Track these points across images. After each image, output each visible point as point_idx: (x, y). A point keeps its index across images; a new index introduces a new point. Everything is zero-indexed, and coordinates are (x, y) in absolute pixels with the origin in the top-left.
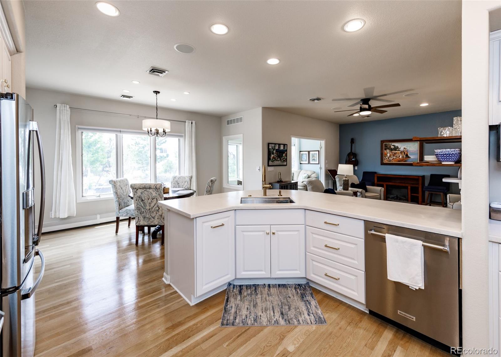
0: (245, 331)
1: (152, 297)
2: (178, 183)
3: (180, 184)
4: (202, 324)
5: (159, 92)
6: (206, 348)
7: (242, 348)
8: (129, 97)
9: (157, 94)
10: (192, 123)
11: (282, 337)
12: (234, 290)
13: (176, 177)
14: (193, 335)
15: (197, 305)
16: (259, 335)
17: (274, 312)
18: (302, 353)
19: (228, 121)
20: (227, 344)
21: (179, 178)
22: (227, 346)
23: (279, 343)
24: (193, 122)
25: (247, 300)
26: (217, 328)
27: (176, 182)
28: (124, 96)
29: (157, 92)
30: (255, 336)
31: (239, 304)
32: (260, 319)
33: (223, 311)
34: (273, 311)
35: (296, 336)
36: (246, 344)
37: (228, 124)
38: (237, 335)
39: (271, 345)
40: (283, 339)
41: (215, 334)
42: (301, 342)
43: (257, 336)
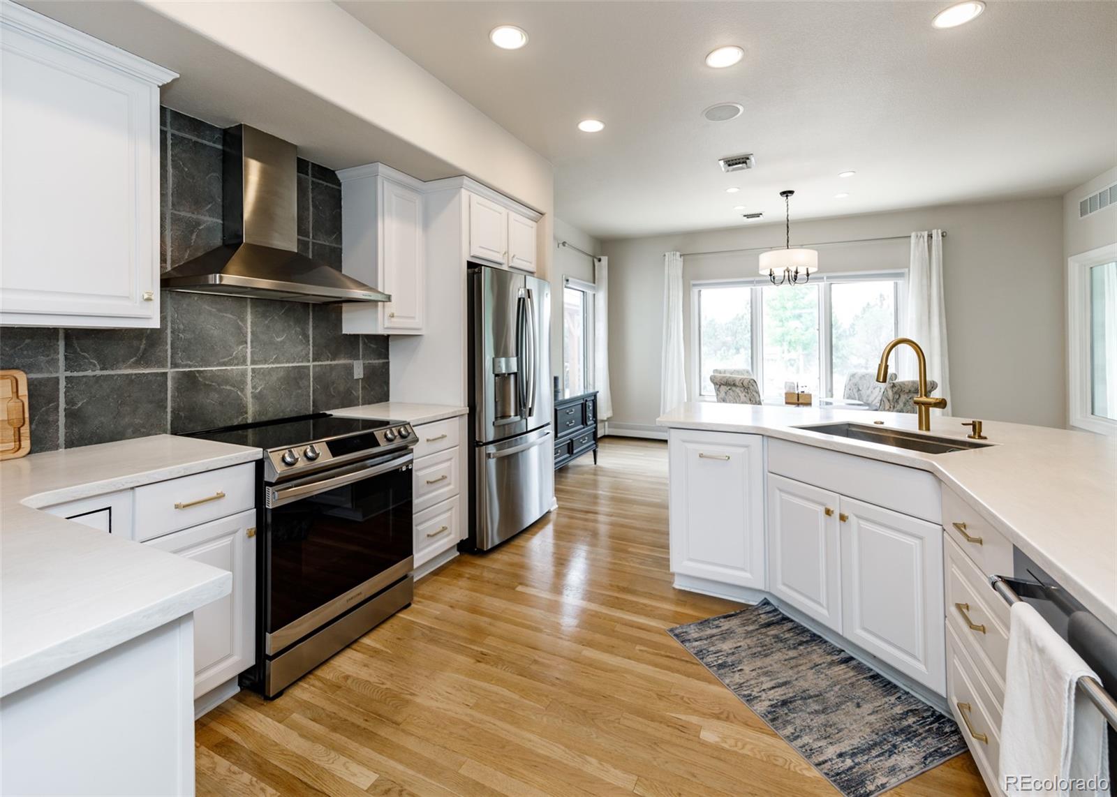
0: (687, 661)
1: (651, 550)
2: (859, 390)
3: (863, 392)
4: (651, 610)
5: (792, 192)
6: (619, 630)
7: (650, 667)
8: (758, 215)
9: (787, 196)
10: (930, 236)
11: (723, 716)
12: (762, 616)
13: (856, 376)
14: (628, 611)
15: (680, 591)
16: (696, 681)
17: (773, 688)
18: (714, 758)
19: (1083, 204)
20: (643, 648)
21: (861, 378)
22: (640, 650)
23: (703, 715)
24: (934, 232)
25: (758, 640)
26: (661, 629)
27: (853, 387)
28: (748, 216)
29: (787, 193)
30: (689, 677)
31: (735, 633)
32: (733, 672)
33: (700, 621)
34: (774, 685)
35: (748, 740)
36: (662, 671)
37: (1083, 213)
38: (668, 654)
39: (689, 704)
40: (719, 718)
41: (648, 631)
42: (740, 752)
43: (691, 679)
